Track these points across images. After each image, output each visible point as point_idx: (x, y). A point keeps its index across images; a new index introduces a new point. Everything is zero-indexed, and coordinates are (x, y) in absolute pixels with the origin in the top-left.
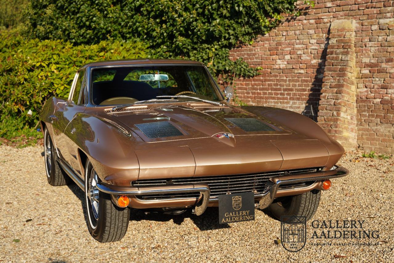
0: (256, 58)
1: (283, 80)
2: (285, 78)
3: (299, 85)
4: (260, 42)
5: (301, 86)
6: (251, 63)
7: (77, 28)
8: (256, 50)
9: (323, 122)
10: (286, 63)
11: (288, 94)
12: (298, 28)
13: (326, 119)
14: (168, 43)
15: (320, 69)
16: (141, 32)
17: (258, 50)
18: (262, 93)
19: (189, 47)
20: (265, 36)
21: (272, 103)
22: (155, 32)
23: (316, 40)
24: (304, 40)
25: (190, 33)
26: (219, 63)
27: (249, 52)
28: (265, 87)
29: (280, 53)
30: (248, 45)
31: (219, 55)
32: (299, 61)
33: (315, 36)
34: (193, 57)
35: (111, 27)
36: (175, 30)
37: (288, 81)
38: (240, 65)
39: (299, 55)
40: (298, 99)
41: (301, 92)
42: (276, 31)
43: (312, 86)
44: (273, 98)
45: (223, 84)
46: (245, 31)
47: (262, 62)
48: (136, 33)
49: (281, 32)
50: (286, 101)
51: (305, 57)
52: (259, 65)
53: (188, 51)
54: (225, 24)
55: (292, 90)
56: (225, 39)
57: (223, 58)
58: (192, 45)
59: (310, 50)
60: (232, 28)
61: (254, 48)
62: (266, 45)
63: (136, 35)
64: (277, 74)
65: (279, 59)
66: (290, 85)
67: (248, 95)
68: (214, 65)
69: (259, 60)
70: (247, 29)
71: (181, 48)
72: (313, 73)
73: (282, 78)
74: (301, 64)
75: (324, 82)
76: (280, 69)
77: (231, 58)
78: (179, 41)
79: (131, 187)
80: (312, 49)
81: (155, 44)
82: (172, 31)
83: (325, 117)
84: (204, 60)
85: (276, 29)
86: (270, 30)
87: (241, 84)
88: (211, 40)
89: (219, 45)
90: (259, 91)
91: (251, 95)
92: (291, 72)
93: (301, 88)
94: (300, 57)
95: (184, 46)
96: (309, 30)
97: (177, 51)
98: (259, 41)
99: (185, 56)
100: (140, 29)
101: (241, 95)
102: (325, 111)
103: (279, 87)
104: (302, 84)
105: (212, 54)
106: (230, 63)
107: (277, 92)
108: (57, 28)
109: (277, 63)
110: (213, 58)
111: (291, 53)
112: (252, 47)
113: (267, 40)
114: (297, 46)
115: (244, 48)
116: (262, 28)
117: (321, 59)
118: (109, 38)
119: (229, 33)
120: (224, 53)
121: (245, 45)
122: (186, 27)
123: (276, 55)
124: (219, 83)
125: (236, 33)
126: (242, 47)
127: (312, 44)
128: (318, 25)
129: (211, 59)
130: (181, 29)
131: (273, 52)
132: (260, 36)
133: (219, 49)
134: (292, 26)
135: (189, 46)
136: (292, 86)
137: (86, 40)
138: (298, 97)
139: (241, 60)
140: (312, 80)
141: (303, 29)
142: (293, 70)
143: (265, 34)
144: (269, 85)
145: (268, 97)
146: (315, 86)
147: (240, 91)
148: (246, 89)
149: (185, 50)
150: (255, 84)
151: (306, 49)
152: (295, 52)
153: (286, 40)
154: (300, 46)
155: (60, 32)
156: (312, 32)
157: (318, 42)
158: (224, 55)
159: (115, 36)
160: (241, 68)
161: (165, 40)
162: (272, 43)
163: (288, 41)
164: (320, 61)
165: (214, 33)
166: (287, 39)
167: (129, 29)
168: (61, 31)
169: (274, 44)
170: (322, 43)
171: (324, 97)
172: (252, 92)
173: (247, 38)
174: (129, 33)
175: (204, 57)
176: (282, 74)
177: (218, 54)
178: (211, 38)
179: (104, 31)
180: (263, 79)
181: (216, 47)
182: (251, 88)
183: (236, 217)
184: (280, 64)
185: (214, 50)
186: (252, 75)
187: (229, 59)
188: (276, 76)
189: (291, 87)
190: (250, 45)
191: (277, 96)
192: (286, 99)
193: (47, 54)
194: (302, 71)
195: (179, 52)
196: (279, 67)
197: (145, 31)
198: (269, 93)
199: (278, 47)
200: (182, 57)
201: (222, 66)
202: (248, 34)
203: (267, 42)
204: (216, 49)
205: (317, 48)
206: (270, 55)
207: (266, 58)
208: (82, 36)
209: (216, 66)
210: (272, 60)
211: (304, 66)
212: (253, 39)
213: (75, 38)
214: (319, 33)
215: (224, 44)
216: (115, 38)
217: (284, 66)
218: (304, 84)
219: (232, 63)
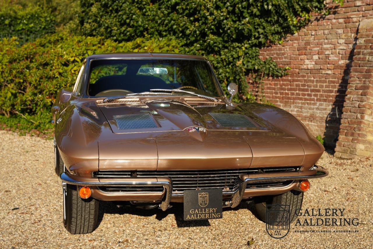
0: (285, 58)
1: (311, 81)
2: (312, 79)
3: (326, 87)
4: (290, 42)
5: (328, 88)
6: (280, 63)
7: (118, 26)
8: (285, 50)
9: (347, 125)
10: (313, 63)
11: (315, 95)
12: (327, 27)
13: (349, 122)
14: (201, 41)
15: (347, 70)
16: (176, 30)
17: (287, 49)
18: (290, 94)
19: (220, 46)
20: (294, 35)
21: (299, 103)
22: (188, 30)
23: (344, 40)
24: (333, 40)
25: (221, 31)
26: (248, 62)
27: (278, 52)
28: (293, 87)
29: (309, 53)
30: (277, 44)
31: (249, 53)
32: (327, 61)
33: (343, 36)
34: (224, 56)
35: (148, 25)
36: (206, 28)
37: (315, 81)
38: (269, 65)
39: (327, 55)
40: (325, 101)
41: (328, 93)
42: (305, 30)
43: (339, 87)
44: (301, 99)
45: (252, 84)
46: (275, 30)
47: (290, 62)
48: (171, 31)
49: (310, 32)
50: (313, 102)
51: (332, 58)
52: (287, 64)
53: (219, 49)
54: (255, 23)
55: (318, 91)
56: (255, 38)
57: (253, 57)
58: (223, 43)
59: (338, 50)
60: (262, 27)
61: (283, 47)
62: (295, 45)
63: (172, 33)
64: (305, 74)
65: (307, 59)
66: (317, 85)
67: (276, 95)
68: (244, 65)
69: (287, 60)
70: (276, 28)
71: (213, 46)
72: (340, 74)
73: (309, 79)
74: (329, 64)
75: (349, 84)
76: (308, 69)
77: (261, 57)
78: (210, 39)
79: (92, 178)
80: (340, 49)
81: (188, 42)
82: (204, 30)
83: (349, 120)
84: (234, 59)
85: (305, 28)
86: (299, 29)
87: (270, 84)
88: (241, 38)
89: (249, 44)
90: (287, 91)
91: (279, 95)
92: (318, 73)
93: (328, 89)
94: (327, 57)
95: (215, 45)
96: (337, 30)
97: (208, 49)
98: (288, 41)
99: (217, 54)
100: (175, 27)
101: (269, 95)
102: (349, 113)
103: (306, 87)
104: (329, 85)
105: (242, 53)
106: (260, 62)
107: (304, 92)
108: (100, 26)
109: (305, 63)
110: (243, 56)
111: (319, 53)
112: (281, 47)
113: (296, 39)
114: (325, 46)
115: (274, 47)
116: (292, 27)
117: (349, 60)
118: (146, 35)
119: (258, 32)
120: (254, 52)
121: (275, 45)
122: (217, 25)
123: (305, 54)
124: (249, 83)
125: (265, 32)
126: (271, 47)
127: (340, 44)
128: (347, 24)
129: (240, 58)
130: (213, 27)
131: (302, 52)
132: (290, 35)
133: (250, 47)
134: (321, 26)
135: (220, 44)
136: (320, 87)
137: (126, 38)
138: (325, 98)
139: (270, 59)
140: (338, 81)
141: (332, 29)
142: (321, 70)
143: (295, 34)
144: (297, 85)
145: (295, 97)
146: (342, 88)
147: (269, 91)
148: (274, 89)
149: (216, 49)
150: (284, 84)
151: (335, 49)
152: (323, 52)
153: (314, 40)
154: (328, 46)
155: (102, 29)
156: (340, 31)
157: (346, 42)
158: (254, 55)
159: (152, 34)
160: (269, 68)
161: (198, 38)
162: (301, 43)
163: (317, 41)
164: (348, 61)
165: (243, 31)
166: (315, 38)
167: (165, 27)
168: (104, 29)
169: (302, 43)
170: (350, 44)
171: (349, 99)
172: (280, 92)
173: (277, 37)
174: (165, 31)
175: (234, 56)
176: (309, 74)
177: (247, 53)
178: (241, 37)
179: (141, 29)
180: (291, 79)
181: (246, 45)
182: (279, 88)
183: (202, 214)
184: (308, 65)
185: (244, 48)
186: (280, 75)
187: (259, 59)
188: (303, 76)
189: (318, 88)
190: (280, 44)
191: (304, 97)
192: (313, 100)
193: (81, 49)
194: (329, 72)
195: (210, 50)
196: (307, 67)
197: (180, 29)
198: (296, 93)
199: (306, 47)
200: (214, 56)
201: (252, 65)
202: (278, 33)
203: (296, 42)
204: (246, 48)
205: (345, 48)
206: (299, 55)
207: (295, 57)
208: (123, 33)
209: (246, 65)
210: (301, 60)
211: (332, 66)
212: (282, 38)
213: (117, 36)
214: (348, 33)
215: (254, 43)
216: (152, 36)
217: (312, 66)
218: (332, 86)
219: (262, 62)
